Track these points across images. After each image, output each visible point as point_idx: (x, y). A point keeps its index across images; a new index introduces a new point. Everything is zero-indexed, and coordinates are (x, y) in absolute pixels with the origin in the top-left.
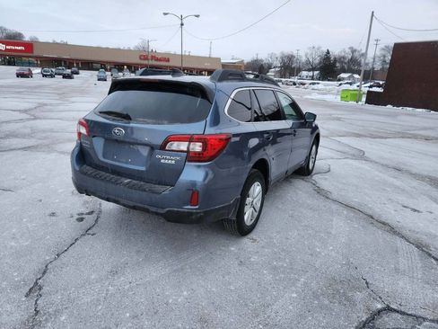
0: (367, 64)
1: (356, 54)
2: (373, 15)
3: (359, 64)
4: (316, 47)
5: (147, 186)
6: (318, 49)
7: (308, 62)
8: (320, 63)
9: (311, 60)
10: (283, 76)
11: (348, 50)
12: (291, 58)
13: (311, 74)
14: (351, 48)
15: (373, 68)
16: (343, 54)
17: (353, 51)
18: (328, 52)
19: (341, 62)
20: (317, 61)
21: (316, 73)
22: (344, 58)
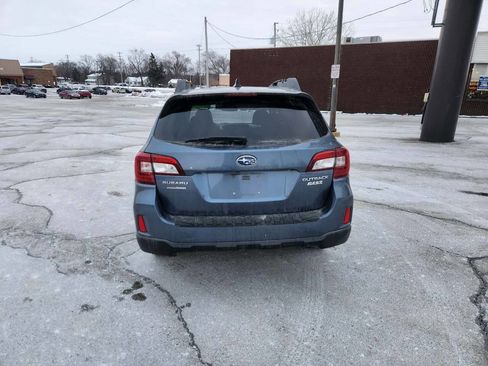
0: (192, 69)
1: (180, 60)
2: (206, 21)
3: (185, 69)
4: (139, 50)
5: (297, 216)
6: (141, 52)
7: (133, 67)
8: (146, 68)
9: (136, 64)
10: (107, 82)
11: (172, 55)
12: (111, 62)
13: (139, 79)
14: (174, 53)
15: (198, 74)
16: (168, 59)
17: (178, 56)
18: (153, 57)
19: (168, 67)
20: (142, 66)
21: (145, 78)
22: (169, 63)
